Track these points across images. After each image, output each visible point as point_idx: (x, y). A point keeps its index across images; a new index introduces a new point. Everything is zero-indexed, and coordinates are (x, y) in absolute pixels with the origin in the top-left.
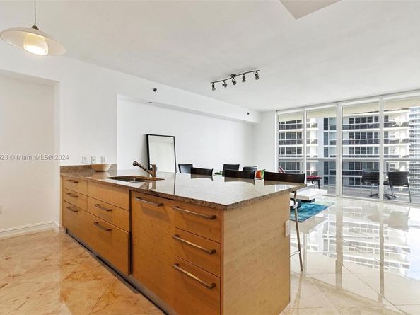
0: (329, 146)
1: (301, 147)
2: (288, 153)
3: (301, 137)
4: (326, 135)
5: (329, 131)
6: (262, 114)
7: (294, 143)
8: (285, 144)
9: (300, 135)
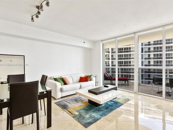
0: (144, 60)
1: (131, 61)
2: (125, 63)
3: (130, 56)
4: (142, 55)
5: (144, 53)
6: (94, 42)
7: (127, 59)
8: (123, 59)
9: (130, 55)
